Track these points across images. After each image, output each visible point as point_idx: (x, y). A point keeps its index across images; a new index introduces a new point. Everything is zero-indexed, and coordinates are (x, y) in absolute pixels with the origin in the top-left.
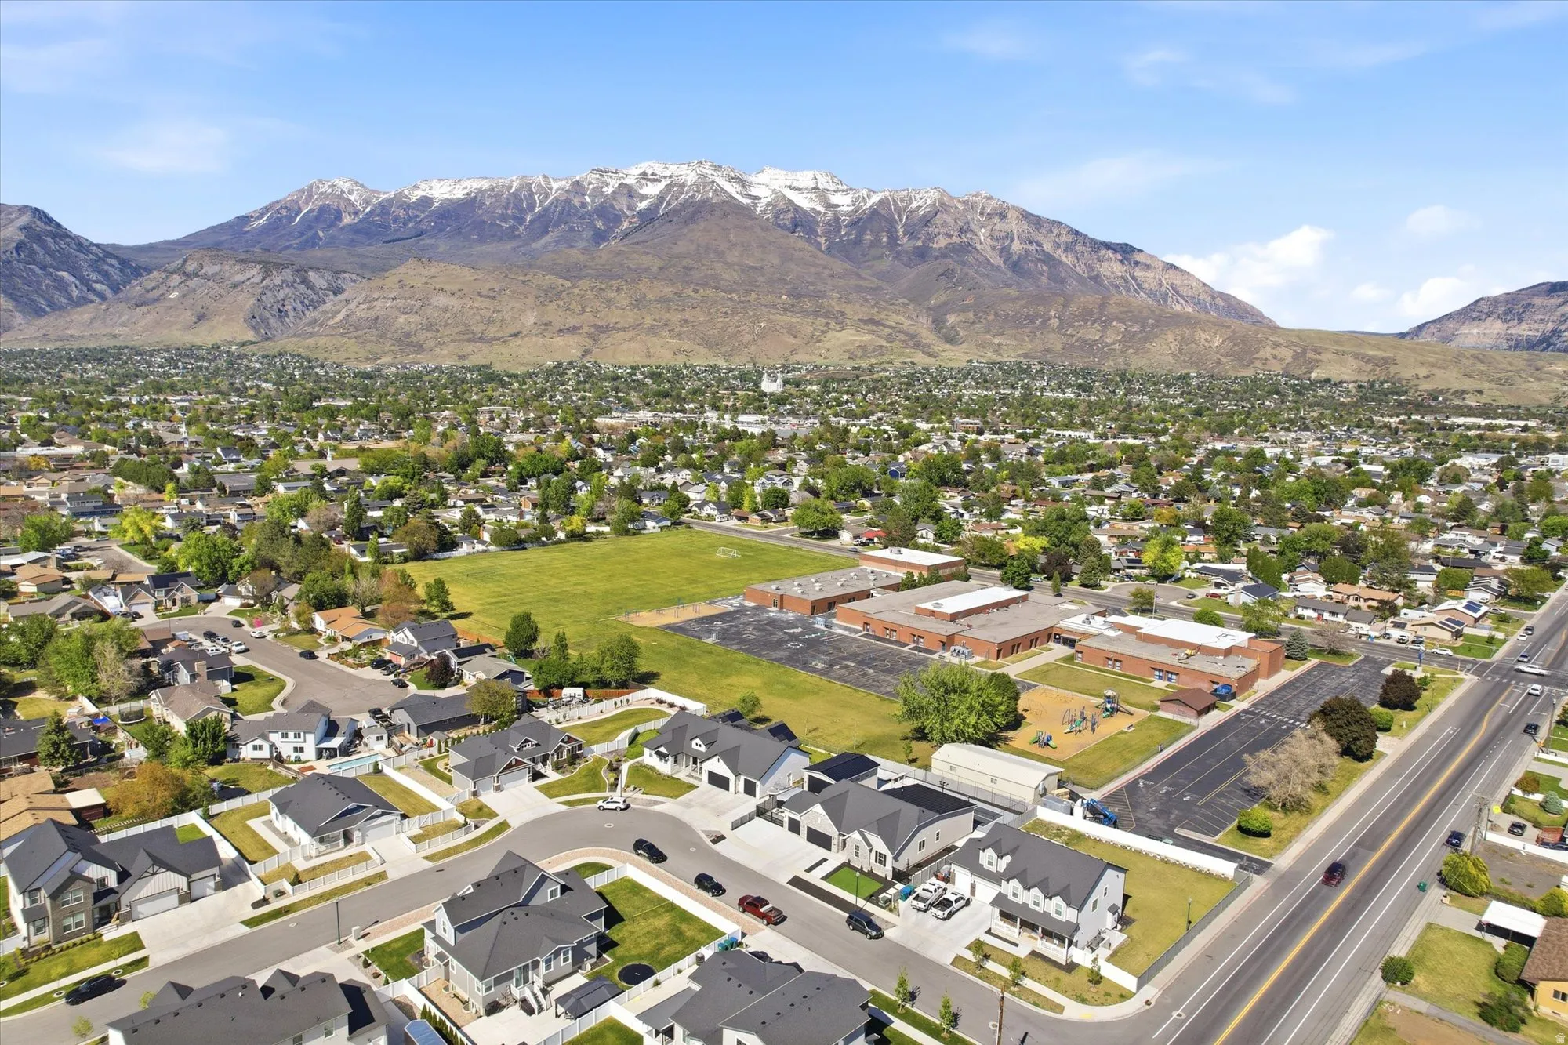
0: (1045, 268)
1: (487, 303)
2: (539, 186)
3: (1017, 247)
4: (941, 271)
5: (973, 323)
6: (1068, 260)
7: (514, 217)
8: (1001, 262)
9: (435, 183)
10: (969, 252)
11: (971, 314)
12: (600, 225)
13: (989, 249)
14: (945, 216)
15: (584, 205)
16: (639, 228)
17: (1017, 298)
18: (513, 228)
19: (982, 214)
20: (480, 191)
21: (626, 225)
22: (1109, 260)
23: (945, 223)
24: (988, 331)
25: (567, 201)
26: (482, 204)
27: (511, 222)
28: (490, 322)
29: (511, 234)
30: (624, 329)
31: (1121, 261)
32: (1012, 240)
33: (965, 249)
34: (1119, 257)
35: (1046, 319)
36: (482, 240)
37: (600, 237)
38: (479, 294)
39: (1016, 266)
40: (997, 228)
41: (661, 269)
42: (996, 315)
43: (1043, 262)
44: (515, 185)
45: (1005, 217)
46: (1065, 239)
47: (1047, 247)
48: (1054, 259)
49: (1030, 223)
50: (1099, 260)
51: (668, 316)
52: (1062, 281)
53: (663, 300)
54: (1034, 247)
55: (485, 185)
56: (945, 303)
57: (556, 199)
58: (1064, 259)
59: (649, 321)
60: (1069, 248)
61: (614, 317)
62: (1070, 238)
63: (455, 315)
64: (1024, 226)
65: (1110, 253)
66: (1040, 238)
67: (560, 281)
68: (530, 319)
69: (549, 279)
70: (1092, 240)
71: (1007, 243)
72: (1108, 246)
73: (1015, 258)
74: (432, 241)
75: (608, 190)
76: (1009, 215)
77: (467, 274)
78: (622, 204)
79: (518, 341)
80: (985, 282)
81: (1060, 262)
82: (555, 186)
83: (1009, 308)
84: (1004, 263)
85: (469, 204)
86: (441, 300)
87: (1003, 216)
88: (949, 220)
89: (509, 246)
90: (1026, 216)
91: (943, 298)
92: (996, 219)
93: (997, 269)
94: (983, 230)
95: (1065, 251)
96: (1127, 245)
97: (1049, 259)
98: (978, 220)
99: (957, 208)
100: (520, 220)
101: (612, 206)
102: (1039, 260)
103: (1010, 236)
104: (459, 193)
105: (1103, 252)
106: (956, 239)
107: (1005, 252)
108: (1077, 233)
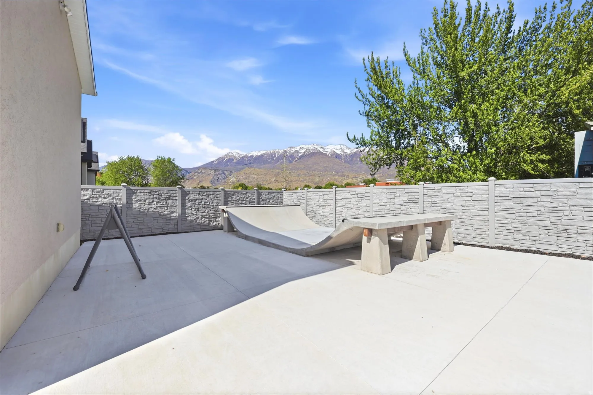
1: (263, 176)
2: (277, 151)
5: (382, 177)
7: (271, 159)
9: (254, 152)
11: (381, 175)
12: (290, 159)
15: (287, 155)
16: (299, 159)
18: (271, 161)
20: (264, 153)
21: (296, 159)
25: (283, 155)
26: (264, 156)
27: (270, 160)
28: (264, 180)
29: (270, 163)
30: (295, 181)
36: (264, 164)
37: (291, 162)
38: (262, 174)
41: (304, 167)
42: (388, 174)
44: (272, 152)
51: (305, 178)
53: (305, 174)
55: (265, 152)
57: (281, 154)
59: (301, 179)
61: (293, 178)
63: (256, 179)
67: (280, 171)
68: (273, 180)
69: (278, 171)
74: (253, 165)
75: (292, 152)
77: (259, 170)
78: (296, 154)
79: (270, 184)
82: (280, 151)
85: (261, 156)
86: (253, 176)
89: (270, 165)
100: (272, 159)
101: (293, 155)
104: (259, 154)
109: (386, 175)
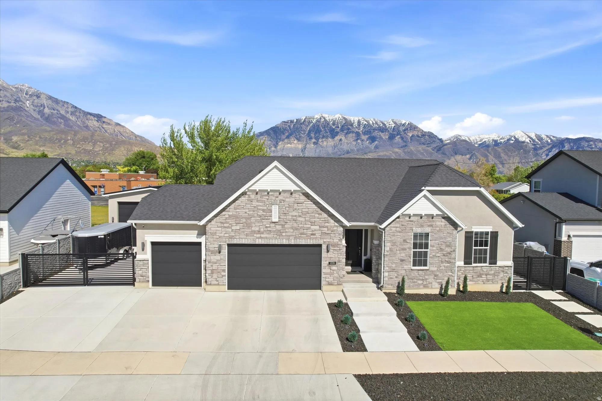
0: (62, 121)
3: (47, 111)
4: (6, 117)
5: (28, 140)
6: (73, 118)
8: (39, 117)
10: (21, 110)
11: (26, 137)
13: (32, 111)
14: (5, 93)
17: (50, 131)
19: (26, 94)
22: (92, 120)
23: (5, 96)
24: (37, 144)
31: (97, 121)
32: (44, 108)
33: (19, 109)
34: (96, 119)
35: (66, 141)
39: (48, 119)
40: (36, 101)
42: (40, 137)
43: (61, 118)
45: (39, 97)
46: (70, 110)
47: (63, 112)
48: (66, 117)
49: (53, 101)
50: (87, 120)
52: (71, 127)
54: (56, 112)
56: (10, 132)
58: (71, 118)
60: (72, 113)
62: (73, 110)
64: (50, 102)
65: (92, 117)
66: (58, 108)
70: (83, 111)
71: (42, 108)
72: (91, 114)
73: (47, 116)
76: (42, 97)
80: (33, 124)
81: (70, 119)
83: (46, 135)
84: (41, 117)
87: (38, 97)
88: (8, 95)
90: (50, 98)
91: (9, 129)
92: (35, 98)
93: (38, 120)
94: (28, 102)
95: (71, 114)
96: (99, 114)
97: (63, 117)
98: (25, 97)
99: (12, 90)
102: (59, 117)
103: (43, 106)
105: (89, 116)
106: (13, 104)
107: (41, 113)
108: (76, 107)
109: (37, 139)
